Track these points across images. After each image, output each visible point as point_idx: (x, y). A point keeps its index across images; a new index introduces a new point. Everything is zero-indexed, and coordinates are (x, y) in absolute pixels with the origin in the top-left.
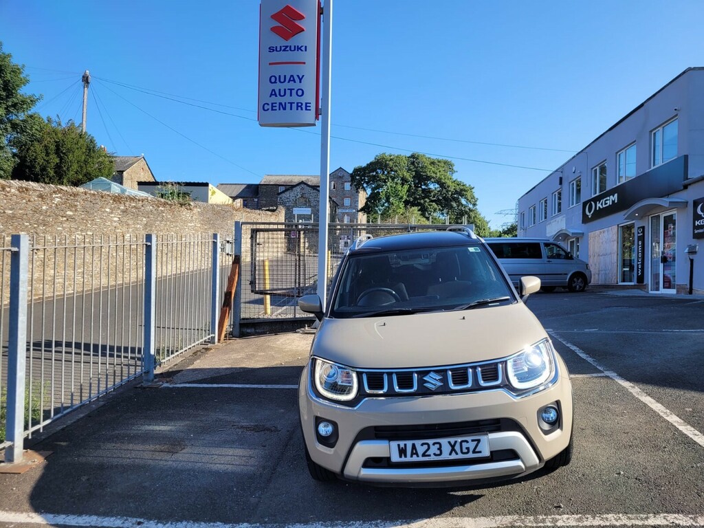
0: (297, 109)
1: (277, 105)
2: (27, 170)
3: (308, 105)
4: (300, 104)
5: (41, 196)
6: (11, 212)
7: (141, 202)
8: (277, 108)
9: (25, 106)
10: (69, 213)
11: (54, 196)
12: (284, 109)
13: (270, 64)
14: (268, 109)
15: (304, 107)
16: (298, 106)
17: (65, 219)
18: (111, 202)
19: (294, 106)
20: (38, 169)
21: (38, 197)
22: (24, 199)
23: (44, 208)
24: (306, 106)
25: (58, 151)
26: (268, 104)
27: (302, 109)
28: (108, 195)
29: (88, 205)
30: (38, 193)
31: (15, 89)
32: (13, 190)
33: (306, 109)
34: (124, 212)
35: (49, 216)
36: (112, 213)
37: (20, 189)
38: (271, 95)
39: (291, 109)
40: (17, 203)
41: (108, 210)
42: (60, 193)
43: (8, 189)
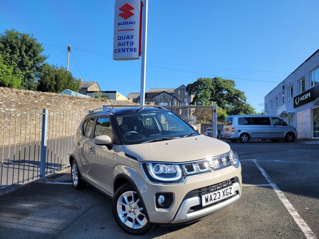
0: (130, 51)
1: (121, 50)
2: (43, 87)
3: (135, 49)
4: (131, 49)
5: (35, 97)
6: (20, 103)
7: (82, 100)
8: (121, 51)
9: (41, 60)
10: (48, 104)
11: (41, 96)
12: (124, 51)
13: (118, 31)
14: (117, 52)
15: (133, 50)
16: (130, 50)
17: (46, 106)
18: (68, 99)
19: (129, 50)
20: (48, 87)
21: (34, 97)
22: (27, 97)
23: (36, 101)
24: (134, 50)
25: (56, 79)
26: (117, 50)
27: (132, 51)
28: (67, 96)
29: (57, 100)
30: (33, 95)
31: (37, 53)
32: (22, 94)
33: (134, 51)
34: (74, 104)
35: (38, 105)
36: (68, 104)
37: (25, 94)
38: (119, 45)
39: (127, 51)
40: (23, 99)
41: (66, 103)
42: (44, 95)
43: (19, 93)
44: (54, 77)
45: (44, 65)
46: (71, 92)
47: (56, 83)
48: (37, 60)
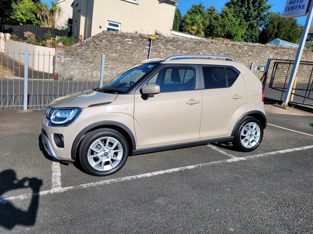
1: (291, 8)
3: (304, 6)
4: (300, 6)
5: (240, 47)
6: (227, 53)
7: (287, 49)
8: (290, 9)
10: (250, 53)
11: (245, 47)
12: (293, 9)
14: (287, 10)
15: (301, 7)
16: (299, 7)
17: (248, 55)
18: (271, 49)
19: (298, 7)
21: (238, 47)
22: (233, 48)
23: (240, 51)
24: (303, 7)
25: (278, 27)
26: (287, 8)
27: (300, 8)
28: (270, 47)
29: (259, 50)
30: (238, 46)
32: (229, 45)
33: (302, 8)
34: (276, 53)
35: (241, 54)
36: (270, 54)
37: (232, 45)
38: (290, 3)
39: (296, 9)
40: (230, 49)
41: (268, 53)
42: (247, 46)
43: (228, 45)
44: (277, 25)
45: (268, 13)
46: (279, 41)
47: (277, 31)
48: (261, 10)
